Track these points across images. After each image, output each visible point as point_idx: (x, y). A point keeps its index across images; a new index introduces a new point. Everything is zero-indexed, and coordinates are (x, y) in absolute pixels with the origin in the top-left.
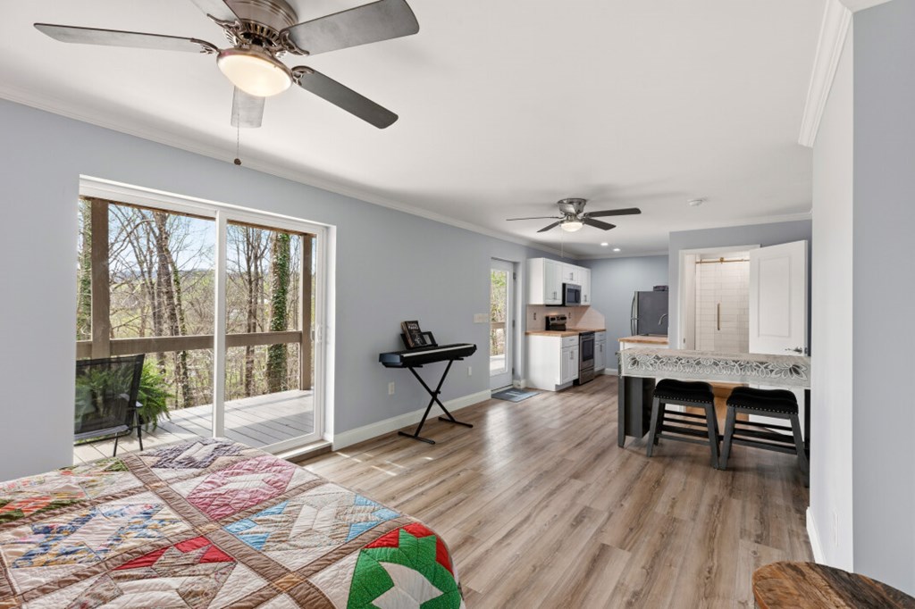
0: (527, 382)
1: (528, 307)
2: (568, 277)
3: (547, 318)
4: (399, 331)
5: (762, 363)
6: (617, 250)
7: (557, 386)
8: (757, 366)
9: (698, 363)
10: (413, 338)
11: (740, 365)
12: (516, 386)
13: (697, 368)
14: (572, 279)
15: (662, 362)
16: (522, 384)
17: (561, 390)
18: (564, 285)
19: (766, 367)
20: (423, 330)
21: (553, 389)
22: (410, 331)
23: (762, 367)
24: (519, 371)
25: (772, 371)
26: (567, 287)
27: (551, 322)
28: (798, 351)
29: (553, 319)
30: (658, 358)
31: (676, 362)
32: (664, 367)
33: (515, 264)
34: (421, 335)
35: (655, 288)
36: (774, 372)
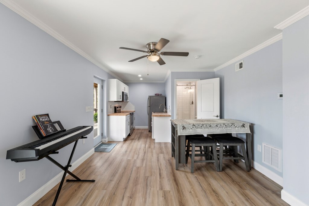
0: (108, 139)
1: (108, 102)
2: (124, 89)
3: (115, 107)
4: (31, 123)
5: (233, 124)
6: (141, 79)
7: (124, 138)
8: (231, 125)
9: (210, 126)
10: (46, 128)
11: (226, 126)
12: (104, 142)
13: (210, 128)
14: (125, 90)
15: (196, 127)
16: (107, 140)
17: (125, 140)
18: (123, 93)
19: (234, 126)
20: (53, 120)
21: (122, 140)
22: (43, 123)
23: (233, 125)
24: (105, 134)
25: (236, 127)
26: (124, 93)
27: (117, 109)
28: (217, 116)
29: (117, 108)
30: (194, 125)
31: (202, 127)
32: (197, 129)
33: (103, 81)
34: (52, 124)
35: (156, 94)
36: (237, 127)
